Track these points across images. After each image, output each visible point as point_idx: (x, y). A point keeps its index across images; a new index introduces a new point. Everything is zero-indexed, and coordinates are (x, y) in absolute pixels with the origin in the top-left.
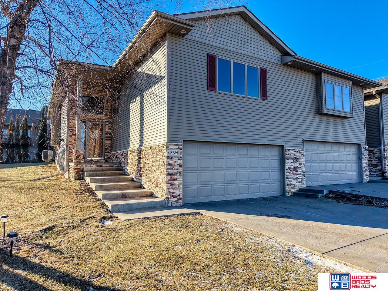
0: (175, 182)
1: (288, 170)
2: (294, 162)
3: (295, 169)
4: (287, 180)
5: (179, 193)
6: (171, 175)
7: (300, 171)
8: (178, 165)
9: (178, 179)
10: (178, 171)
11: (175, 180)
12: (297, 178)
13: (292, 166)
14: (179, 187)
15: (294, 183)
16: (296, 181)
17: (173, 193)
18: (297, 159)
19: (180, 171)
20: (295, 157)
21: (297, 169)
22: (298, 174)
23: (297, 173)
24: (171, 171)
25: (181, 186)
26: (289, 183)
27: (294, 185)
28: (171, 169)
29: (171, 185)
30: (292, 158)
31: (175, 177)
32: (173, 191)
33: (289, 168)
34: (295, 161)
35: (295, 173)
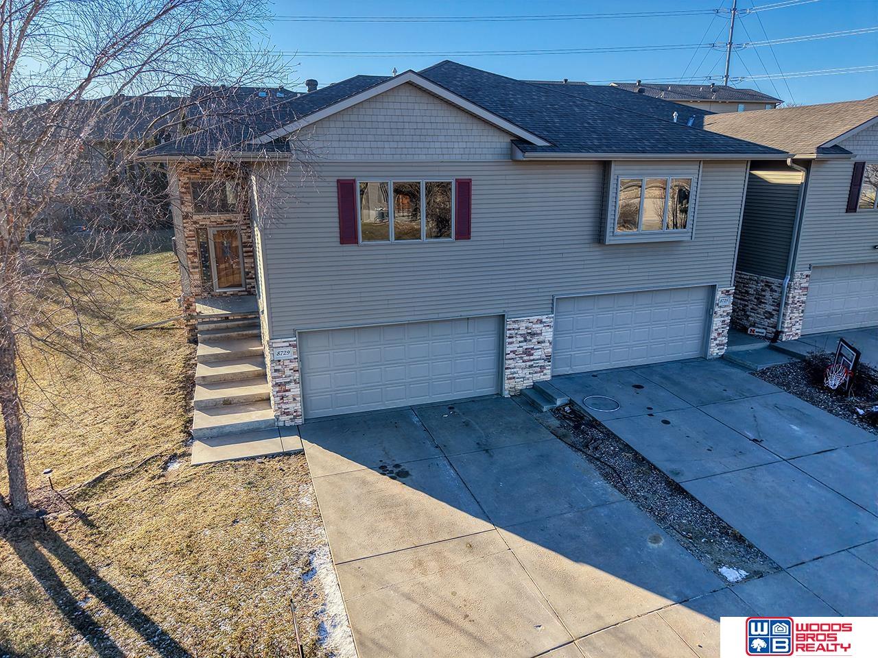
0: (287, 394)
1: (512, 355)
2: (525, 341)
3: (528, 352)
4: (508, 372)
5: (296, 408)
6: (279, 385)
7: (537, 354)
8: (290, 370)
9: (291, 390)
10: (292, 378)
11: (287, 391)
12: (531, 366)
13: (520, 347)
14: (294, 399)
15: (521, 375)
16: (527, 371)
17: (285, 409)
18: (533, 334)
19: (295, 378)
20: (529, 331)
21: (532, 352)
22: (534, 360)
23: (532, 358)
24: (278, 381)
25: (298, 399)
26: (511, 376)
27: (523, 378)
28: (279, 377)
29: (282, 399)
30: (521, 335)
31: (288, 387)
32: (284, 407)
33: (514, 352)
34: (528, 338)
35: (526, 358)
